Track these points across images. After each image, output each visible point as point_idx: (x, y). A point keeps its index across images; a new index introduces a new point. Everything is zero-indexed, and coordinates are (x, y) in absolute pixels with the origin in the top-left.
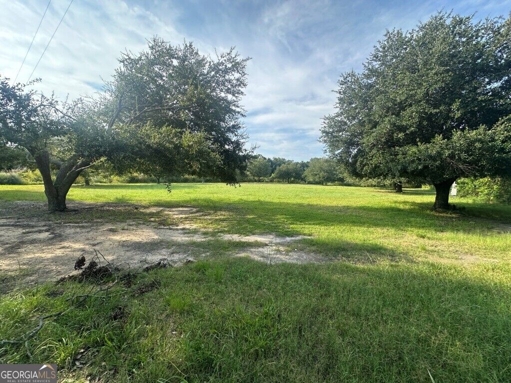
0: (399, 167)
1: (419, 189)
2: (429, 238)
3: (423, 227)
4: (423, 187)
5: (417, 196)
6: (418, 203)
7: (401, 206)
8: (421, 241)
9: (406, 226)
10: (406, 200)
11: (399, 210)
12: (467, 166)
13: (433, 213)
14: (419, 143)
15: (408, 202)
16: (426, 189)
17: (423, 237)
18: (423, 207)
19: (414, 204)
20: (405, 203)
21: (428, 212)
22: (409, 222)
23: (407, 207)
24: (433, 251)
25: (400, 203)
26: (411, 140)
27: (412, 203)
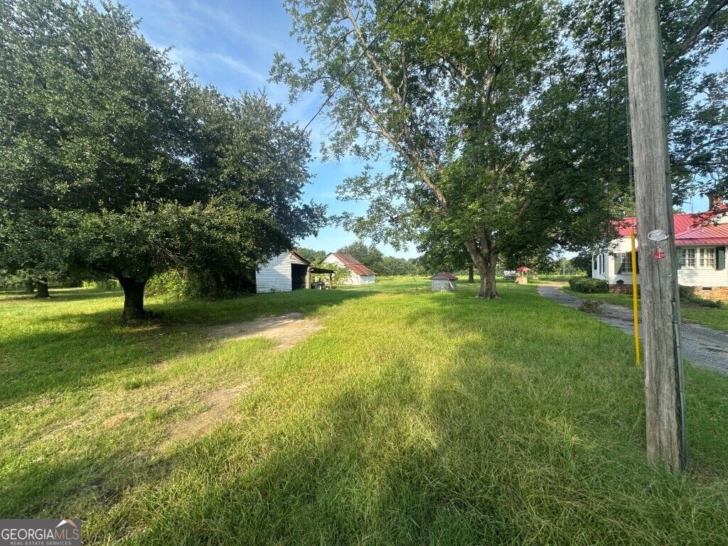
0: (67, 252)
1: (78, 288)
2: (147, 384)
3: (125, 363)
4: (85, 283)
5: (81, 302)
6: (91, 315)
7: (61, 327)
8: (137, 395)
9: (92, 371)
10: (65, 312)
11: (60, 337)
12: (178, 255)
13: (126, 329)
14: (104, 210)
15: (70, 316)
16: (91, 287)
17: (137, 386)
18: (103, 320)
19: (83, 318)
20: (65, 318)
21: (117, 330)
22: (94, 359)
23: (75, 326)
24: (170, 413)
25: (55, 319)
26: (84, 200)
27: (78, 316)
